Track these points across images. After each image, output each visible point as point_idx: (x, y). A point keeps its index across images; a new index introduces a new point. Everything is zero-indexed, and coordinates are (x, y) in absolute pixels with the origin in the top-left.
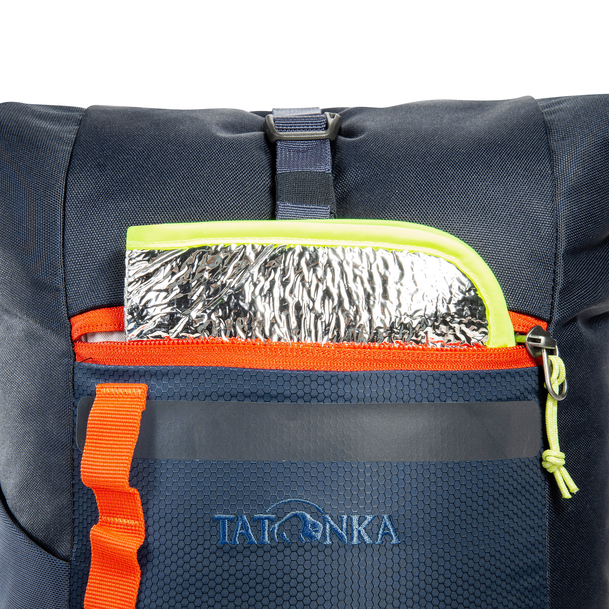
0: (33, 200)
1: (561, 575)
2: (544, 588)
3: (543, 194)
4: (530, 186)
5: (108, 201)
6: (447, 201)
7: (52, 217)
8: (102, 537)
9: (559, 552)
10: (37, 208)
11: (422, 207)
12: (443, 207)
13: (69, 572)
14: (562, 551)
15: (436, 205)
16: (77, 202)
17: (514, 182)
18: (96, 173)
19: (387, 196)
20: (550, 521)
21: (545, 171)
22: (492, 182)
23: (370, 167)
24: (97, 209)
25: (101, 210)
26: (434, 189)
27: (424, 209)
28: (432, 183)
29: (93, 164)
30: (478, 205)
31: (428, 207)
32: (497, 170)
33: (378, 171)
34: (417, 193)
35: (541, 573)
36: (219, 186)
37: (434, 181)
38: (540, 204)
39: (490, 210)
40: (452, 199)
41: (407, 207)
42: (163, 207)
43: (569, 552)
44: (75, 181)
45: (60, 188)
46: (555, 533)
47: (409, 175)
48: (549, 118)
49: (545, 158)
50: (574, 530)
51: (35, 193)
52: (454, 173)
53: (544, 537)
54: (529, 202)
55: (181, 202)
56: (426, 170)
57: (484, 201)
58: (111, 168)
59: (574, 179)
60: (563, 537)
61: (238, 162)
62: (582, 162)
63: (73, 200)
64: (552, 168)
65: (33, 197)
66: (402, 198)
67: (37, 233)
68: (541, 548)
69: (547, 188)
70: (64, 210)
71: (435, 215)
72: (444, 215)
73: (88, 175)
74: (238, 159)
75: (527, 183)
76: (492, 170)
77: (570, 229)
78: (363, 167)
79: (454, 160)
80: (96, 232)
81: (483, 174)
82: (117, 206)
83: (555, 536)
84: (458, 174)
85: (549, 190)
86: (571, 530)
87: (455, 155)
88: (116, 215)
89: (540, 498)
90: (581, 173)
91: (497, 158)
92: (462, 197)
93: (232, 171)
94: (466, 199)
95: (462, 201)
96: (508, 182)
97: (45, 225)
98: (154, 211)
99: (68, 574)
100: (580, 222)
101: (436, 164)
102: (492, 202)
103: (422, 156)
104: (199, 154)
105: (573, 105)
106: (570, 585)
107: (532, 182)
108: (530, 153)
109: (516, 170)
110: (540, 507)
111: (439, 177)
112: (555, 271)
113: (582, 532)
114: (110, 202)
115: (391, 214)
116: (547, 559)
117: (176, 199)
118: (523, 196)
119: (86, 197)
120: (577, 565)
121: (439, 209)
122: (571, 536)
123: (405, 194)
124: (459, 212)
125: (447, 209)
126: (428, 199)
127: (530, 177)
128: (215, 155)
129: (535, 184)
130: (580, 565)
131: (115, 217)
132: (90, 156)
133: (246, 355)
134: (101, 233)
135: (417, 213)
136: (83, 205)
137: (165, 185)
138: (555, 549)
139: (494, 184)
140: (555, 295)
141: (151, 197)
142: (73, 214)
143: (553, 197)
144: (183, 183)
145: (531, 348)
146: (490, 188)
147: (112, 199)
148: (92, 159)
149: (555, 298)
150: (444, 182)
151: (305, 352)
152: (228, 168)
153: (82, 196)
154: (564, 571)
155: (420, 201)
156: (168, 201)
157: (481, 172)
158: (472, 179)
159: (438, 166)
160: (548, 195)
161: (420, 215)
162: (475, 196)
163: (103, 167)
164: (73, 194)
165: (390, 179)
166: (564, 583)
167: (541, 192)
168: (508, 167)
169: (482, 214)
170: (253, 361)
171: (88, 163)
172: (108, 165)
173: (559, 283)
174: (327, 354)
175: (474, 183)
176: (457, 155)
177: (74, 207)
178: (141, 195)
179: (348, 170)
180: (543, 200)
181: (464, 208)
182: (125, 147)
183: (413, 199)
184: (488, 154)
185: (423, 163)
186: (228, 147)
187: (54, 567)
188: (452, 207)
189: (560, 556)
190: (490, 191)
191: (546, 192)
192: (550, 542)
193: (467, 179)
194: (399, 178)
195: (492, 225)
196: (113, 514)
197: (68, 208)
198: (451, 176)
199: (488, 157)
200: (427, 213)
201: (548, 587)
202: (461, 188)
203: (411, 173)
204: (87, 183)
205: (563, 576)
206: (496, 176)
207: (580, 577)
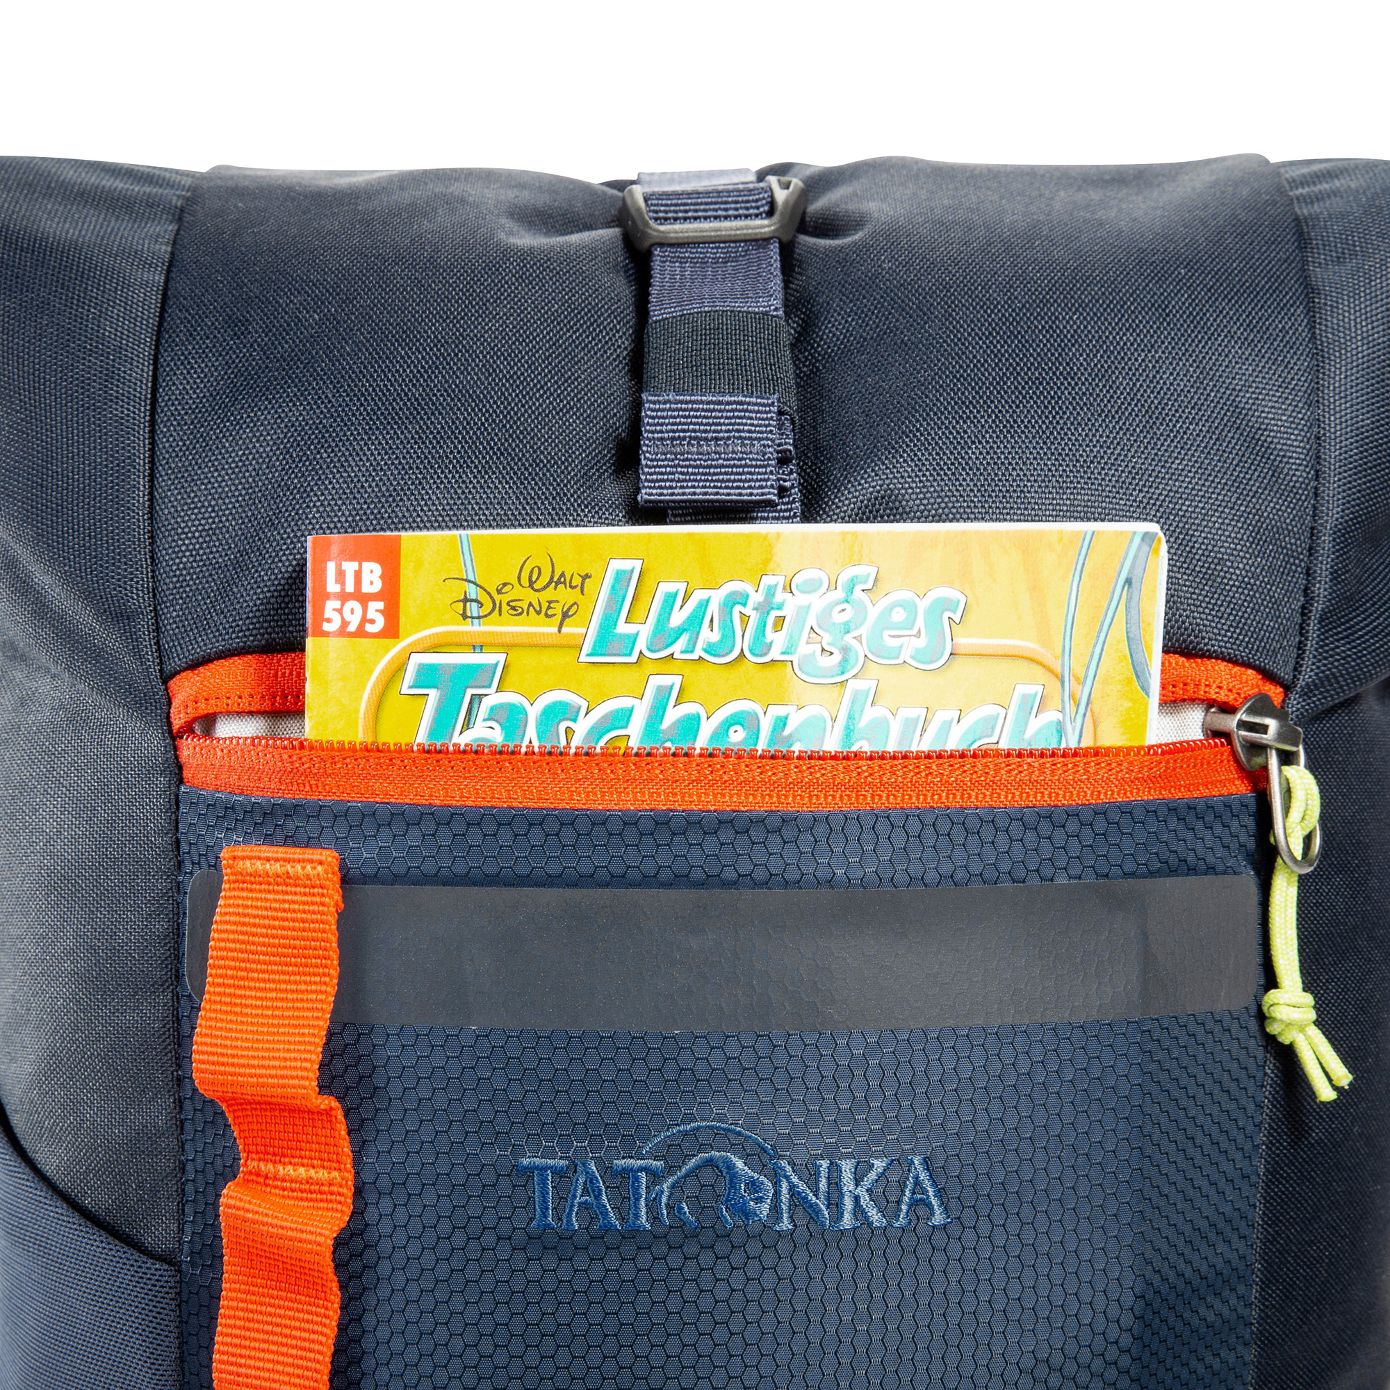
0: (77, 410)
1: (1284, 1294)
2: (1246, 1325)
3: (1287, 388)
4: (1257, 365)
5: (256, 405)
6: (1063, 393)
7: (123, 448)
8: (248, 1211)
9: (1282, 1239)
10: (89, 427)
11: (1003, 406)
12: (1053, 408)
13: (178, 1290)
14: (1288, 1237)
15: (1035, 402)
16: (183, 412)
17: (1220, 355)
18: (225, 340)
19: (919, 381)
20: (1269, 1163)
21: (1294, 333)
22: (1170, 353)
23: (879, 312)
24: (232, 424)
25: (241, 427)
26: (1032, 364)
27: (1007, 411)
28: (1027, 350)
29: (216, 320)
30: (1136, 405)
31: (1018, 407)
32: (1182, 325)
33: (897, 320)
34: (990, 374)
35: (1241, 1289)
36: (519, 361)
37: (1031, 346)
38: (1280, 412)
39: (1164, 419)
40: (1073, 389)
41: (967, 407)
42: (389, 414)
43: (1303, 1239)
44: (175, 364)
45: (141, 382)
46: (1276, 1194)
47: (973, 330)
48: (1305, 211)
49: (1295, 302)
50: (1320, 1185)
51: (83, 394)
52: (1079, 327)
53: (1252, 1201)
54: (1254, 404)
55: (430, 399)
56: (1014, 319)
57: (1149, 397)
58: (261, 327)
59: (1363, 351)
60: (1293, 1203)
61: (563, 305)
62: (1382, 312)
63: (173, 408)
64: (1312, 325)
65: (77, 403)
66: (955, 384)
67: (89, 485)
68: (1244, 1230)
69: (1296, 374)
70: (153, 432)
71: (1033, 427)
72: (1054, 428)
73: (207, 347)
74: (563, 297)
75: (1250, 359)
76: (1169, 324)
77: (1351, 469)
78: (862, 312)
79: (1079, 297)
80: (231, 479)
81: (1148, 331)
82: (280, 417)
83: (1275, 1200)
84: (1090, 332)
85: (1303, 379)
86: (1314, 1186)
87: (1081, 285)
88: (279, 438)
89: (1251, 1107)
90: (1379, 338)
91: (1183, 295)
92: (1097, 385)
93: (549, 325)
94: (1108, 391)
95: (1098, 395)
96: (1207, 353)
97: (106, 466)
98: (367, 423)
99: (176, 1294)
100: (1376, 453)
101: (1038, 306)
102: (1169, 399)
103: (1005, 287)
104: (472, 287)
105: (1363, 184)
106: (1301, 1320)
107: (1263, 357)
108: (1261, 290)
109: (1225, 326)
110: (1250, 1129)
111: (1044, 336)
112: (1308, 569)
113: (1336, 1190)
114: (262, 408)
115: (928, 424)
116: (1253, 1257)
117: (420, 395)
118: (1240, 390)
119: (204, 400)
120: (1320, 1272)
121: (1042, 412)
122: (1312, 1201)
123: (961, 376)
124: (1089, 420)
125: (1061, 412)
126: (1016, 388)
127: (1259, 345)
128: (510, 287)
129: (1270, 362)
130: (1326, 1271)
131: (275, 443)
132: (209, 301)
133: (579, 780)
134: (243, 481)
135: (990, 421)
136: (196, 417)
137: (391, 362)
138: (1274, 1230)
139: (1174, 358)
140: (1308, 625)
141: (359, 390)
142: (174, 440)
143: (1310, 395)
144: (435, 355)
145: (1243, 746)
146: (1164, 366)
147: (267, 399)
148: (215, 308)
149: (1307, 632)
150: (1056, 350)
151: (718, 770)
152: (539, 319)
153: (195, 396)
154: (1291, 1286)
155: (999, 393)
156: (402, 399)
157: (1144, 327)
158: (1122, 344)
159: (1042, 310)
160: (1300, 390)
161: (997, 426)
162: (1128, 384)
163: (243, 325)
164: (173, 394)
165: (927, 340)
166: (1289, 1315)
167: (1284, 382)
168: (1208, 319)
169: (1145, 426)
170: (595, 794)
171: (207, 317)
172: (254, 320)
173: (1318, 596)
174: (770, 773)
175: (1125, 354)
176: (1088, 285)
177: (175, 423)
178: (335, 387)
179: (826, 319)
180: (1288, 402)
181: (1103, 411)
182: (291, 276)
183: (980, 388)
184: (1161, 286)
185: (1006, 302)
186: (538, 268)
187: (141, 1278)
188: (1074, 409)
189: (1284, 1249)
190: (1164, 373)
191: (1294, 382)
192: (1264, 1213)
193: (1111, 343)
194: (948, 336)
195: (1167, 454)
196: (275, 1154)
197: (162, 426)
198: (1072, 336)
199: (1162, 294)
200: (1015, 421)
201: (1252, 1324)
202: (1096, 365)
203: (976, 325)
204: (206, 366)
205: (1287, 1297)
206: (1179, 339)
207: (1324, 1299)
